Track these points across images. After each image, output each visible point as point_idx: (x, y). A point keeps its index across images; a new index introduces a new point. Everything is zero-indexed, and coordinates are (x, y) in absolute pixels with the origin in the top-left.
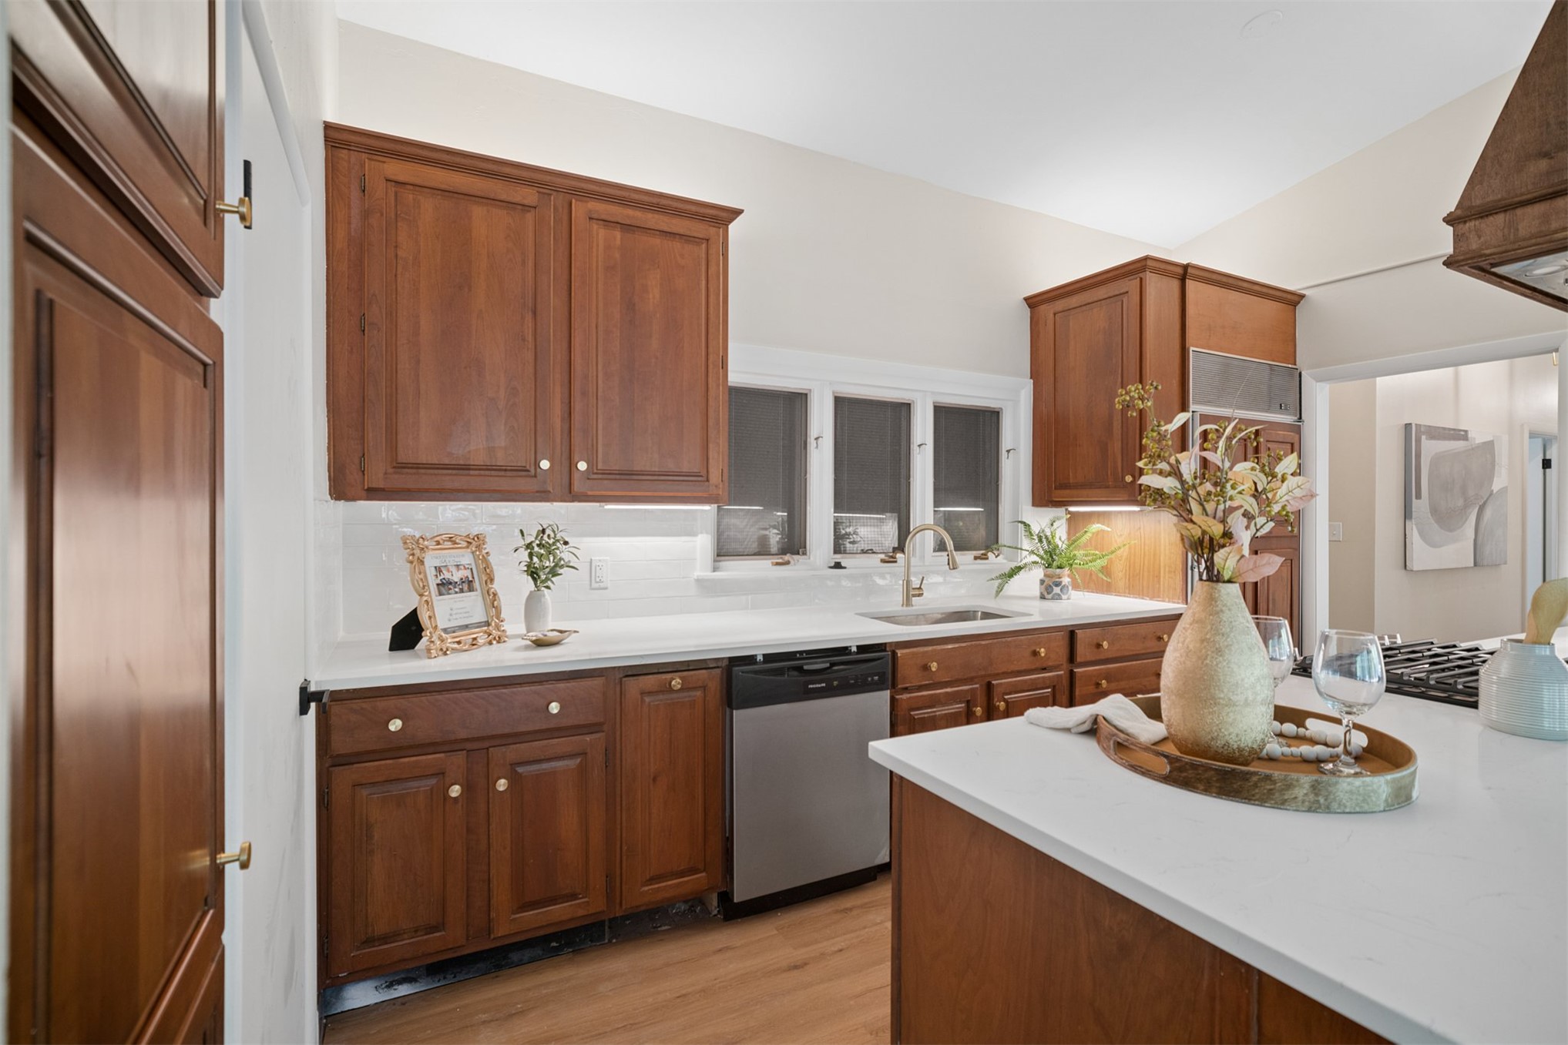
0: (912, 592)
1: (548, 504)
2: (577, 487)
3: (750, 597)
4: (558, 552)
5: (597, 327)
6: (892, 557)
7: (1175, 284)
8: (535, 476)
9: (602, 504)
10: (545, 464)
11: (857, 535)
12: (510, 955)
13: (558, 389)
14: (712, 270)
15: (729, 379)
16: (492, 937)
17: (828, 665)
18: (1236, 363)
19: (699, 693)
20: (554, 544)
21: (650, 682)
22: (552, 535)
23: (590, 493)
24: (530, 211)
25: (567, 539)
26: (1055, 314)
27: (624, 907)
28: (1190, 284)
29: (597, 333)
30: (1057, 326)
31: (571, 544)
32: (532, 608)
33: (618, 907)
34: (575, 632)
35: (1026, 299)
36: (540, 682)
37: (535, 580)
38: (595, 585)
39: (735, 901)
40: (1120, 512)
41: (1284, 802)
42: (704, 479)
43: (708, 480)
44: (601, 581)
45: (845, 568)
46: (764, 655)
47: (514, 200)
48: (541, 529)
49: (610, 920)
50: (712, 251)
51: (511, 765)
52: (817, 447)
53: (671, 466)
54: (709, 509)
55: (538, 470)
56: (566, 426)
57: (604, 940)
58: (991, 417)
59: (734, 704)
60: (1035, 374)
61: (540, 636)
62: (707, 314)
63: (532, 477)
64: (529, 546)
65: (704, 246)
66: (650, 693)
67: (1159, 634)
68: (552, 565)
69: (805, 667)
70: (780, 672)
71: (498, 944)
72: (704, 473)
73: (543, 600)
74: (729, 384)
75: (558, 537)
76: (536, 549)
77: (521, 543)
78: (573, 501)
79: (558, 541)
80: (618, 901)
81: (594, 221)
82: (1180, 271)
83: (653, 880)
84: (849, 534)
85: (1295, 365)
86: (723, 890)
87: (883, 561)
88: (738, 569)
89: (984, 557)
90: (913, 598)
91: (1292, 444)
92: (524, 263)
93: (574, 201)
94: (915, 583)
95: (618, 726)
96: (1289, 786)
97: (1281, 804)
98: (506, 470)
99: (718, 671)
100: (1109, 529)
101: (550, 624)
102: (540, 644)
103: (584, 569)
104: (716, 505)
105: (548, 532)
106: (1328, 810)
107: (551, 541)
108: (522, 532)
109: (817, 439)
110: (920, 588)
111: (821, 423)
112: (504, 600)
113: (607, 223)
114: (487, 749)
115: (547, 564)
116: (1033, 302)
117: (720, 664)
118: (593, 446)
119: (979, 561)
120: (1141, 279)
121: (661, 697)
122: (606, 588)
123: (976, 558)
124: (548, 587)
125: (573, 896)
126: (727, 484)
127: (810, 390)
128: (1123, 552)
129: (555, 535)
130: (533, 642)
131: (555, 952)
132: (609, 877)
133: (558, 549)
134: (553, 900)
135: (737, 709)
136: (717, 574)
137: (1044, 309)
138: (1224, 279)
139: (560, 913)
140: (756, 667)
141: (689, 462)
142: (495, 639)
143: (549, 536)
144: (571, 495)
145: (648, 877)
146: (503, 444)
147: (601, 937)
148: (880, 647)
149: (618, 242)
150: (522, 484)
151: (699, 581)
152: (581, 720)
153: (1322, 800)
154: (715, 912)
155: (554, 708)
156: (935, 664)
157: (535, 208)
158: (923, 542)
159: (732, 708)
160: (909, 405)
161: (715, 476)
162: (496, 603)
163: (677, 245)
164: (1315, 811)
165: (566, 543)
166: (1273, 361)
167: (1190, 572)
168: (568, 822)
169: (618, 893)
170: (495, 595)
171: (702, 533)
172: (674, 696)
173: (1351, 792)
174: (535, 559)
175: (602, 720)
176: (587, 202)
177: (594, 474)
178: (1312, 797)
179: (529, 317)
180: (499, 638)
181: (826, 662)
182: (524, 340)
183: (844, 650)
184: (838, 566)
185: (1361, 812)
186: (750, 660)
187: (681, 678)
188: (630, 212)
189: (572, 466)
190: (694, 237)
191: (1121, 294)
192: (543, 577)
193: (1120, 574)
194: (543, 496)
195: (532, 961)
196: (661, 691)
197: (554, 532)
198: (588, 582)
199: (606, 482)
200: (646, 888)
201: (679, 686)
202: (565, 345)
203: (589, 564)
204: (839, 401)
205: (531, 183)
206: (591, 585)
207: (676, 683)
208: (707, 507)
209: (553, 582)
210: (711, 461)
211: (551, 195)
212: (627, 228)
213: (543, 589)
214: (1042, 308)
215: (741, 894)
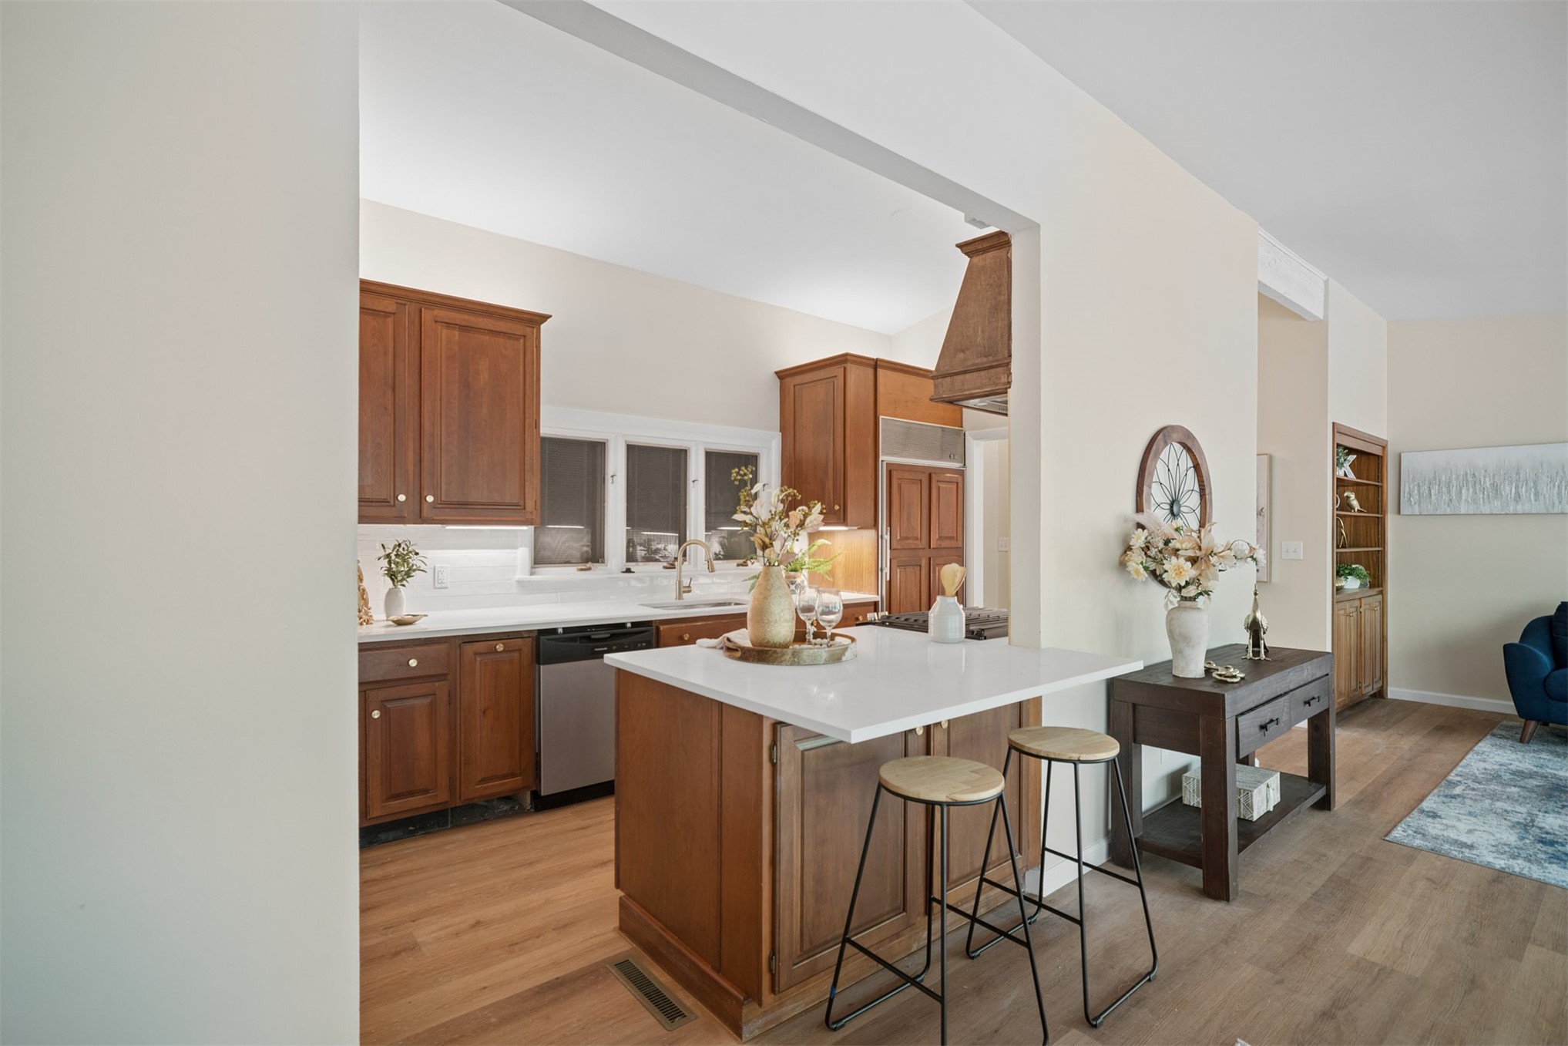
0: (683, 589)
1: (402, 526)
2: (426, 513)
3: (559, 594)
4: (410, 560)
5: (441, 400)
6: (672, 564)
7: (870, 371)
8: (394, 506)
9: (444, 526)
10: (402, 498)
11: (666, 550)
12: (379, 836)
13: (411, 443)
14: (528, 358)
15: (541, 432)
16: (368, 818)
17: (609, 635)
18: (914, 426)
19: (516, 655)
20: (407, 554)
21: (481, 647)
22: (406, 548)
23: (435, 518)
24: (389, 316)
25: (417, 551)
26: (794, 386)
27: (462, 799)
28: (880, 372)
29: (441, 404)
30: (796, 394)
31: (420, 555)
32: (391, 598)
33: (458, 800)
34: (425, 616)
35: (777, 373)
36: (403, 647)
37: (393, 580)
38: (437, 585)
39: (542, 794)
40: (840, 531)
41: (781, 662)
42: (522, 507)
43: (525, 509)
44: (442, 583)
45: (633, 572)
46: (563, 628)
47: (378, 309)
48: (397, 544)
49: (452, 809)
50: (528, 344)
51: (382, 701)
52: (613, 483)
53: (497, 498)
54: (527, 528)
55: (397, 501)
56: (417, 471)
57: (447, 825)
58: (750, 460)
59: (541, 661)
60: (782, 429)
61: (400, 618)
62: (524, 389)
63: (391, 506)
64: (388, 556)
65: (522, 341)
66: (481, 654)
67: (856, 616)
68: (407, 569)
69: (593, 637)
70: (574, 639)
71: (373, 823)
72: (522, 503)
73: (399, 594)
74: (541, 435)
75: (410, 549)
76: (393, 557)
77: (382, 553)
78: (422, 523)
79: (411, 552)
80: (458, 796)
81: (439, 324)
82: (873, 363)
83: (483, 781)
84: (660, 550)
85: (962, 427)
86: (534, 789)
87: (665, 567)
88: (550, 574)
89: (745, 564)
90: (684, 594)
91: (957, 483)
92: (385, 353)
93: (423, 309)
94: (686, 582)
95: (458, 677)
96: (783, 655)
97: (780, 663)
98: (372, 502)
99: (530, 639)
100: (830, 543)
101: (404, 612)
102: (399, 623)
103: (430, 572)
104: (533, 527)
105: (403, 545)
106: (799, 664)
107: (405, 552)
108: (383, 545)
109: (612, 476)
110: (689, 587)
111: (616, 465)
112: (371, 596)
113: (448, 325)
114: (365, 691)
115: (402, 569)
116: (782, 375)
117: (531, 635)
118: (437, 484)
119: (741, 567)
120: (845, 368)
121: (488, 656)
122: (446, 588)
123: (738, 565)
124: (404, 585)
125: (426, 791)
126: (539, 511)
127: (607, 440)
128: (840, 559)
129: (408, 548)
130: (394, 621)
131: (411, 834)
132: (452, 780)
133: (410, 558)
134: (411, 794)
135: (543, 664)
136: (534, 578)
137: (791, 382)
138: (906, 369)
139: (416, 803)
140: (557, 636)
141: (510, 495)
142: (365, 621)
143: (403, 549)
144: (421, 519)
145: (479, 779)
146: (370, 483)
147: (445, 824)
148: (648, 623)
149: (457, 338)
150: (384, 511)
151: (520, 583)
152: (433, 672)
153: (796, 660)
154: (529, 808)
155: (413, 663)
156: (688, 635)
157: (394, 314)
158: (698, 554)
159: (539, 663)
160: (686, 451)
161: (530, 505)
162: (364, 596)
163: (501, 341)
164: (793, 665)
165: (417, 554)
166: (945, 424)
167: (880, 573)
168: (422, 740)
169: (458, 790)
170: (364, 590)
171: (521, 546)
172: (498, 656)
173: (808, 656)
174: (393, 566)
175: (446, 672)
176: (433, 310)
177: (439, 504)
178: (792, 659)
179: (390, 392)
180: (368, 621)
181: (608, 633)
182: (386, 409)
183: (623, 625)
184: (628, 571)
185: (814, 664)
186: (554, 631)
187: (503, 644)
188: (466, 317)
189: (422, 499)
190: (515, 334)
191: (832, 377)
192: (400, 578)
193: (841, 576)
194: (400, 520)
195: (395, 839)
196: (489, 653)
197: (406, 545)
198: (432, 583)
199: (448, 510)
200: (478, 787)
201: (502, 649)
202: (417, 412)
203: (432, 570)
204: (631, 449)
205: (391, 296)
206: (434, 585)
207: (500, 647)
208: (525, 528)
209: (407, 581)
210: (527, 495)
211: (405, 305)
212: (464, 328)
213: (399, 587)
214: (788, 380)
215: (544, 791)
